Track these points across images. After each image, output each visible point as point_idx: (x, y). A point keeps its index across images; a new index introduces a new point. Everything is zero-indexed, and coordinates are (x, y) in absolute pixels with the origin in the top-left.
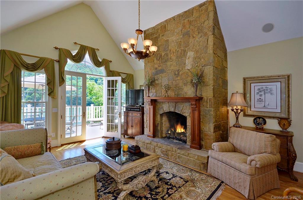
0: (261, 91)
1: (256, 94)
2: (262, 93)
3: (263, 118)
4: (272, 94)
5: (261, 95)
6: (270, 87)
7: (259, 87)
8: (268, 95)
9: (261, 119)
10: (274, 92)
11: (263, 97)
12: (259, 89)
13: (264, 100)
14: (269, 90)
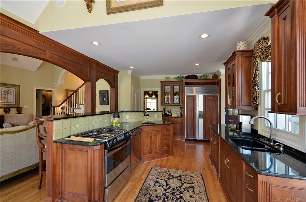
0: (5, 93)
1: (2, 94)
2: (6, 94)
3: (8, 108)
4: (11, 94)
5: (5, 95)
6: (10, 91)
7: (5, 90)
8: (9, 95)
9: (7, 109)
10: (12, 93)
11: (6, 96)
12: (4, 91)
13: (7, 98)
14: (10, 92)
